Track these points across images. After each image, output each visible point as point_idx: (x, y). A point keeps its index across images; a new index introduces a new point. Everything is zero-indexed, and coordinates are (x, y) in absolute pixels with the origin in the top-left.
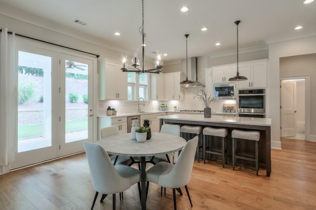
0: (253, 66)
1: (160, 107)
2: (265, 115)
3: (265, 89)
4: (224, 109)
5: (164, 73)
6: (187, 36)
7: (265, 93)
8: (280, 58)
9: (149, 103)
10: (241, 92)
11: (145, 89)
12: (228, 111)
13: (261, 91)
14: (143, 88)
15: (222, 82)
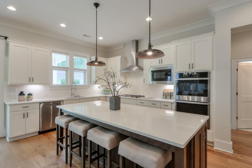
0: (194, 43)
1: (104, 91)
2: (209, 105)
3: (210, 72)
4: (164, 95)
5: (107, 58)
6: (97, 5)
7: (210, 77)
8: (231, 29)
9: (89, 87)
10: (181, 75)
11: (85, 73)
12: (168, 97)
13: (205, 74)
14: (83, 73)
15: (159, 65)
